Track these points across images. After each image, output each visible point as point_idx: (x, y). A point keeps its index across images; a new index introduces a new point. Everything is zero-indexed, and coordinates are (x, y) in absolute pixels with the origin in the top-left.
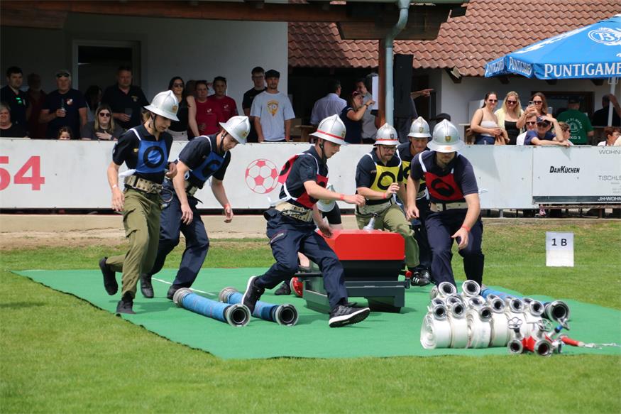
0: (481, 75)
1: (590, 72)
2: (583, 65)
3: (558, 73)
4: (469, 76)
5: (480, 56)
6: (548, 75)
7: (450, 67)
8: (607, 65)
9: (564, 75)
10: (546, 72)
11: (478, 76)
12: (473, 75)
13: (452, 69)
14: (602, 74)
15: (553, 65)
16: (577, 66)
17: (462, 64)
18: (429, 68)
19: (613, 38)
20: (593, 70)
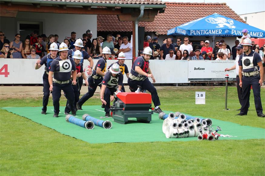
0: (166, 34)
1: (207, 33)
2: (204, 31)
3: (195, 33)
4: (162, 35)
5: (165, 28)
6: (192, 34)
7: (155, 31)
8: (212, 30)
9: (197, 34)
10: (191, 33)
11: (165, 35)
12: (163, 34)
13: (156, 32)
14: (211, 34)
15: (194, 30)
16: (202, 31)
17: (159, 30)
18: (147, 32)
19: (214, 21)
20: (208, 32)
